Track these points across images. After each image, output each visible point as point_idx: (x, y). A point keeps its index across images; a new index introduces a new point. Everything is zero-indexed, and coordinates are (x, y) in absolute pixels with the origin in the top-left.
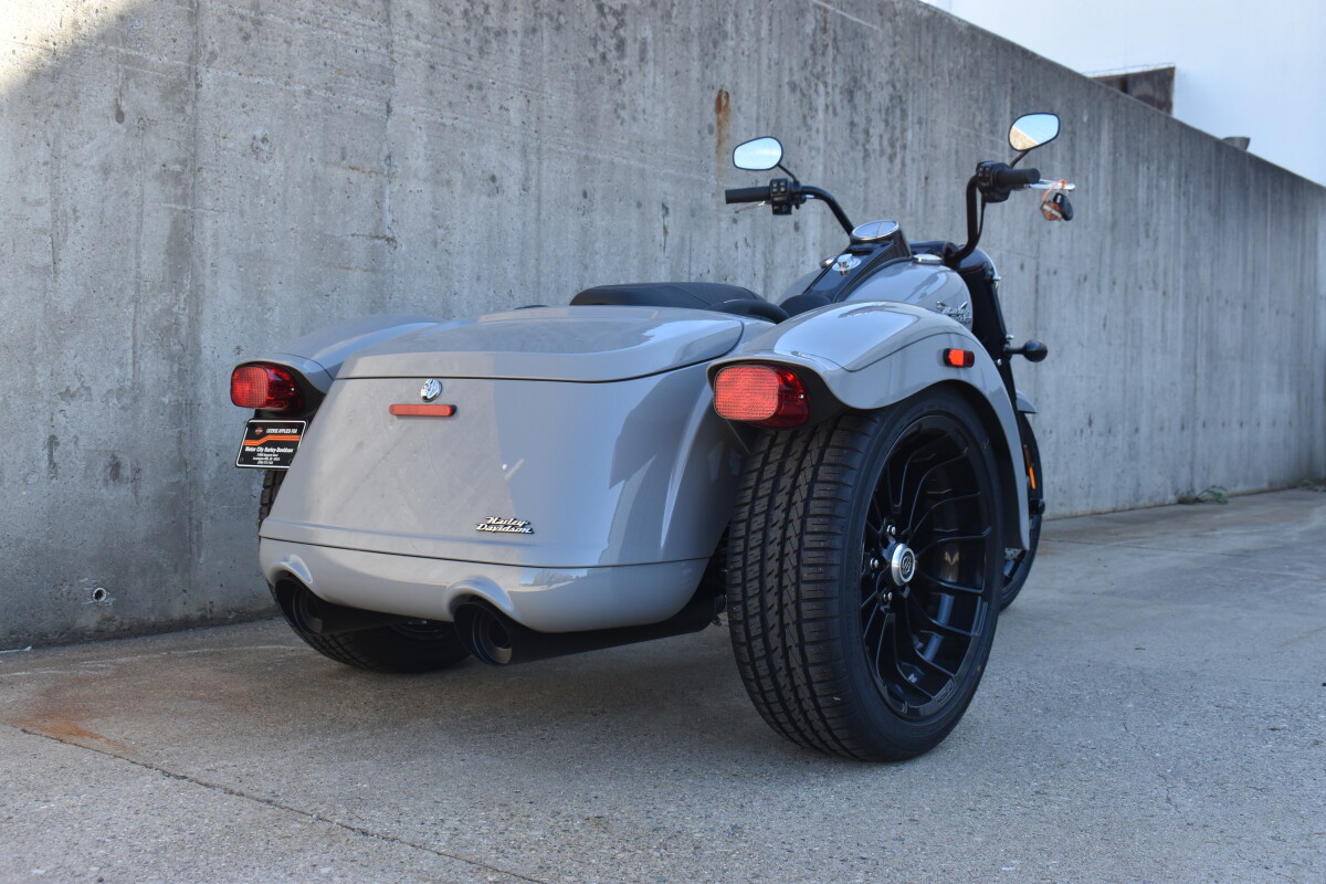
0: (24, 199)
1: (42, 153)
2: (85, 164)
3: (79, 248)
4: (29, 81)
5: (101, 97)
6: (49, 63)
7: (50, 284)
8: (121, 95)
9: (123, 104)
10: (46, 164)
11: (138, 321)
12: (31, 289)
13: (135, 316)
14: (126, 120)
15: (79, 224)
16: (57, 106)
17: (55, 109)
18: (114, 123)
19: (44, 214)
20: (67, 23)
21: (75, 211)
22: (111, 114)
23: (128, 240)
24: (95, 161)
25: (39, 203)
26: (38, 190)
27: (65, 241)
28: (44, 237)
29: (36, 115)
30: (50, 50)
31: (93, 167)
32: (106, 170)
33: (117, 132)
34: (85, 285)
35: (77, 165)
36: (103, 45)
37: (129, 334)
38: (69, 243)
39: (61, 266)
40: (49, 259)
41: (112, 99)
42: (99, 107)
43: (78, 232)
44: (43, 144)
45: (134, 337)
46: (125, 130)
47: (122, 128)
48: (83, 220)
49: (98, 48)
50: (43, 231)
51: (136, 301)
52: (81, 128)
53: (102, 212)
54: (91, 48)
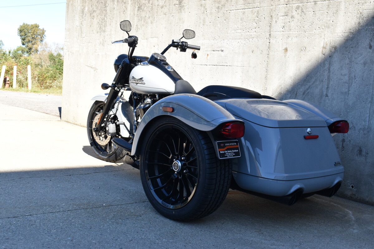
0: (341, 74)
1: (347, 61)
2: (359, 63)
3: (355, 87)
4: (345, 42)
5: (365, 43)
6: (351, 36)
7: (346, 97)
8: (371, 41)
9: (372, 43)
10: (348, 64)
11: (371, 108)
12: (341, 98)
13: (370, 107)
14: (372, 48)
15: (356, 80)
16: (352, 47)
17: (352, 48)
18: (369, 50)
19: (347, 78)
20: (357, 23)
21: (355, 76)
22: (368, 47)
23: (370, 84)
24: (362, 61)
25: (345, 75)
26: (345, 71)
27: (351, 85)
28: (346, 84)
29: (346, 51)
30: (351, 32)
31: (361, 63)
32: (365, 64)
33: (369, 52)
34: (356, 97)
35: (357, 63)
36: (367, 27)
37: (368, 112)
38: (353, 85)
39: (350, 92)
40: (347, 90)
41: (368, 43)
42: (364, 45)
43: (355, 82)
44: (348, 59)
45: (369, 113)
46: (372, 51)
47: (371, 51)
48: (357, 79)
49: (365, 28)
50: (346, 83)
51: (371, 102)
52: (358, 52)
53: (363, 76)
54: (363, 29)
